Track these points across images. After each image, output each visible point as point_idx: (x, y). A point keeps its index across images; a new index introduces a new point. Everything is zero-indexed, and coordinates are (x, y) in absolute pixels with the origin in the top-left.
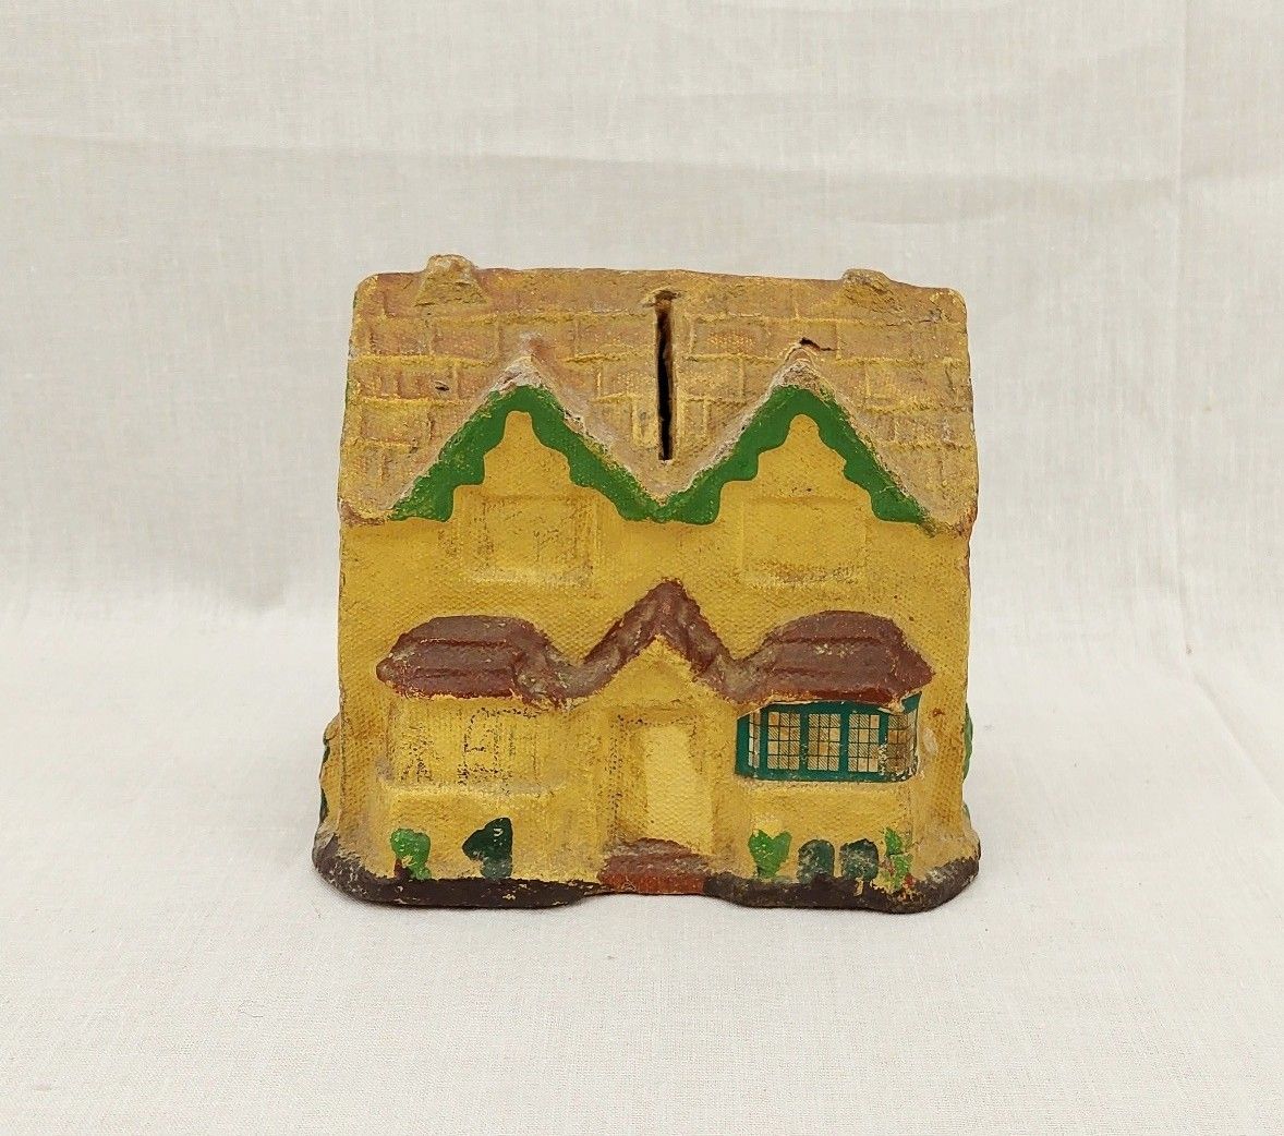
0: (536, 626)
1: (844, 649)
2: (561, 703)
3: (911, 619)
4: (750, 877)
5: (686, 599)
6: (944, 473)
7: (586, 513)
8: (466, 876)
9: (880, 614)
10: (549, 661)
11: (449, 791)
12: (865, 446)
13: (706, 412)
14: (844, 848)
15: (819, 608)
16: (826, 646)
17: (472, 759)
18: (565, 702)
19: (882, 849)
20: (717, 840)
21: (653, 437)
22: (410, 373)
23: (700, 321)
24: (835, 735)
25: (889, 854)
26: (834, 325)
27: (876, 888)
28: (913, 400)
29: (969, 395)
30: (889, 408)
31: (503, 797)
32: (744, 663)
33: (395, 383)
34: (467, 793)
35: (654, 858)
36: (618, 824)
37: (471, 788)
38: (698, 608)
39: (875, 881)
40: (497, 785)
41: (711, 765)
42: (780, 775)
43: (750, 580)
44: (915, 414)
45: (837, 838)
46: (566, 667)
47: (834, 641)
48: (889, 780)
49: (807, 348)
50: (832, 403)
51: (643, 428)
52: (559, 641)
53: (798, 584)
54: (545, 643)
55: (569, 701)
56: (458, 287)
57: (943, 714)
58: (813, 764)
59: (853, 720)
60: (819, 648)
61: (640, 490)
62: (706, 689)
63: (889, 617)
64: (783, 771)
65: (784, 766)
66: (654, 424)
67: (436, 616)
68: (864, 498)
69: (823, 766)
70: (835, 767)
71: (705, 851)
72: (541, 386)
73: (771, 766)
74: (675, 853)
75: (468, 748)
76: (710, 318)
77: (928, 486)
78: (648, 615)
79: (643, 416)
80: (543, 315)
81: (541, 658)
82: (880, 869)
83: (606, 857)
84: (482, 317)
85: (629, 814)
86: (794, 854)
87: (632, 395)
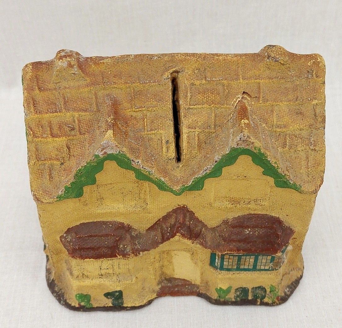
0: (125, 223)
1: (257, 231)
2: (138, 254)
3: (287, 215)
4: (216, 298)
5: (188, 211)
6: (309, 164)
7: (143, 185)
8: (106, 306)
9: (273, 215)
10: (132, 237)
11: (97, 282)
13: (197, 138)
14: (253, 288)
15: (247, 212)
16: (249, 230)
17: (103, 272)
18: (139, 254)
19: (268, 290)
20: (202, 280)
21: (172, 153)
22: (55, 121)
23: (193, 84)
24: (252, 260)
25: (270, 292)
26: (259, 83)
27: (265, 302)
28: (296, 126)
29: (324, 121)
30: (284, 130)
31: (118, 283)
32: (213, 229)
33: (49, 129)
34: (103, 282)
35: (177, 286)
36: (163, 273)
37: (105, 280)
38: (194, 214)
39: (264, 300)
40: (115, 278)
41: (200, 264)
42: (228, 270)
43: (217, 204)
44: (297, 132)
45: (250, 286)
46: (139, 236)
47: (254, 227)
48: (273, 270)
49: (245, 96)
50: (260, 153)
51: (168, 148)
52: (135, 226)
53: (238, 205)
55: (141, 253)
56: (73, 75)
57: (296, 239)
58: (242, 267)
59: (260, 257)
60: (246, 230)
61: (168, 187)
62: (198, 246)
63: (277, 216)
64: (230, 269)
65: (230, 267)
66: (173, 146)
67: (82, 222)
69: (246, 267)
70: (251, 267)
73: (224, 267)
74: (185, 283)
75: (101, 269)
76: (197, 83)
77: (301, 171)
78: (172, 221)
79: (167, 142)
80: (115, 86)
81: (128, 236)
82: (267, 295)
83: (159, 287)
84: (86, 90)
86: (233, 291)
87: (162, 132)
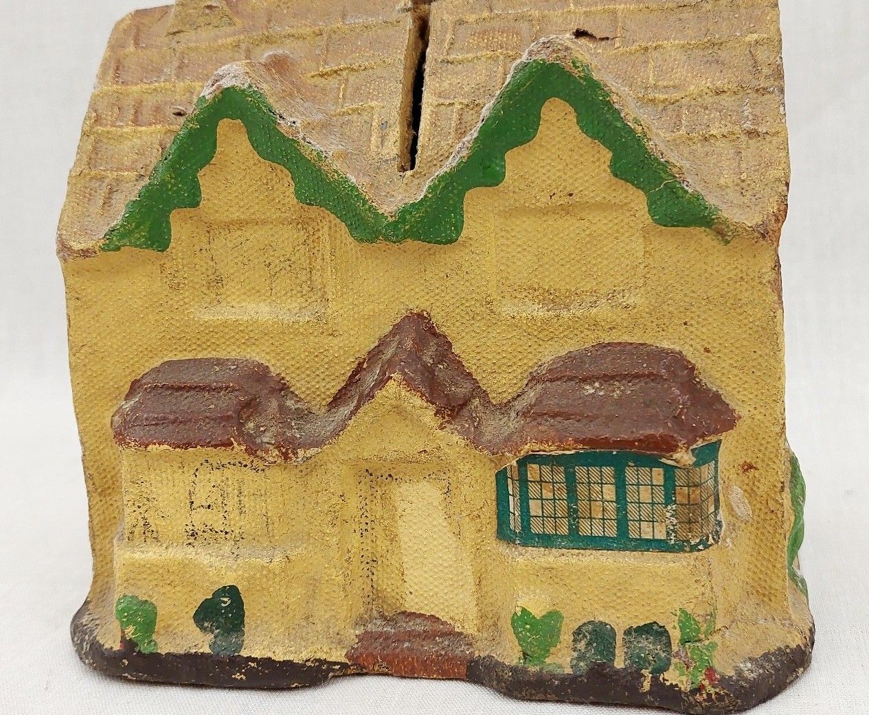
0: (272, 369)
1: (619, 388)
2: (291, 455)
3: (707, 350)
4: (514, 663)
5: (435, 334)
6: (744, 165)
7: (319, 238)
8: (193, 651)
9: (665, 345)
10: (282, 408)
11: (177, 554)
12: (632, 131)
13: (455, 116)
14: (628, 632)
15: (590, 340)
16: (597, 385)
17: (199, 518)
18: (295, 454)
19: (675, 635)
20: (483, 616)
21: (393, 146)
22: (150, 102)
23: (461, 22)
24: (609, 492)
25: (684, 642)
26: (614, 12)
27: (668, 683)
28: (705, 83)
29: (779, 74)
30: (676, 95)
31: (231, 561)
32: (505, 407)
33: (132, 111)
34: (193, 556)
35: (411, 635)
36: (375, 595)
37: (199, 551)
38: (450, 345)
39: (666, 675)
40: (227, 548)
41: (469, 528)
42: (547, 541)
43: (507, 309)
44: (709, 100)
45: (620, 620)
46: (303, 415)
47: (607, 378)
48: (682, 550)
49: (583, 41)
50: (588, 78)
51: (383, 139)
52: (299, 385)
53: (564, 313)
54: (282, 388)
55: (301, 452)
56: (207, 11)
57: (756, 469)
58: (585, 528)
59: (630, 474)
60: (588, 387)
61: (365, 202)
62: (456, 438)
63: (678, 349)
64: (549, 536)
65: (549, 530)
66: (396, 133)
67: (166, 359)
68: (638, 200)
69: (597, 531)
70: (612, 532)
71: (470, 629)
72: (250, 86)
73: (536, 528)
74: (437, 629)
75: (194, 506)
76: (472, 18)
77: (722, 181)
78: (389, 353)
79: (384, 125)
80: (293, 31)
81: (274, 404)
82: (674, 660)
83: (357, 632)
84: (229, 40)
85: (386, 583)
86: (566, 637)
87: (373, 104)
